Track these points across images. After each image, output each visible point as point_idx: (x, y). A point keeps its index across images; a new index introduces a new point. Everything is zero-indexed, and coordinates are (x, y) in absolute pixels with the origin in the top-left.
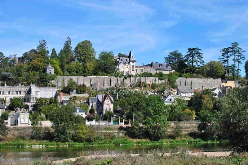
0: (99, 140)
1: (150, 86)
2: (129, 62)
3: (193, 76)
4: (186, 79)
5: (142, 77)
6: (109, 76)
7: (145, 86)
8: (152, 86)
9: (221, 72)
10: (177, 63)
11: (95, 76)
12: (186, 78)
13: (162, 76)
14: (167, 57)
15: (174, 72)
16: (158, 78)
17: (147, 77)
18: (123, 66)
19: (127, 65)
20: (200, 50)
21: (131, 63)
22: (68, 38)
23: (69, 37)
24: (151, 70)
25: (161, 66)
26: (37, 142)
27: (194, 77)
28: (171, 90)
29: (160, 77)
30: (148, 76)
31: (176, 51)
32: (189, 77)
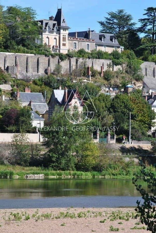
0: (110, 167)
1: (102, 75)
2: (59, 31)
5: (88, 59)
7: (93, 76)
8: (104, 75)
10: (125, 33)
11: (12, 53)
13: (118, 59)
14: (104, 20)
15: (123, 49)
16: (112, 62)
17: (94, 60)
18: (49, 36)
19: (55, 34)
21: (62, 31)
24: (88, 45)
25: (103, 39)
26: (23, 169)
28: (134, 84)
29: (116, 60)
30: (96, 58)
31: (121, 11)
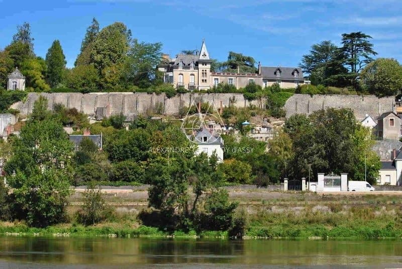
1: (221, 112)
2: (196, 65)
3: (329, 91)
4: (312, 97)
5: (207, 94)
6: (134, 92)
9: (394, 82)
11: (105, 93)
12: (312, 95)
13: (252, 92)
15: (309, 84)
16: (244, 96)
17: (217, 94)
18: (182, 72)
20: (369, 37)
21: (200, 65)
22: (94, 20)
23: (97, 20)
24: (252, 80)
25: (278, 73)
27: (331, 93)
28: (268, 121)
29: (248, 94)
30: (220, 92)
31: (327, 43)
32: (318, 93)
